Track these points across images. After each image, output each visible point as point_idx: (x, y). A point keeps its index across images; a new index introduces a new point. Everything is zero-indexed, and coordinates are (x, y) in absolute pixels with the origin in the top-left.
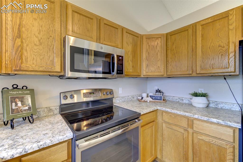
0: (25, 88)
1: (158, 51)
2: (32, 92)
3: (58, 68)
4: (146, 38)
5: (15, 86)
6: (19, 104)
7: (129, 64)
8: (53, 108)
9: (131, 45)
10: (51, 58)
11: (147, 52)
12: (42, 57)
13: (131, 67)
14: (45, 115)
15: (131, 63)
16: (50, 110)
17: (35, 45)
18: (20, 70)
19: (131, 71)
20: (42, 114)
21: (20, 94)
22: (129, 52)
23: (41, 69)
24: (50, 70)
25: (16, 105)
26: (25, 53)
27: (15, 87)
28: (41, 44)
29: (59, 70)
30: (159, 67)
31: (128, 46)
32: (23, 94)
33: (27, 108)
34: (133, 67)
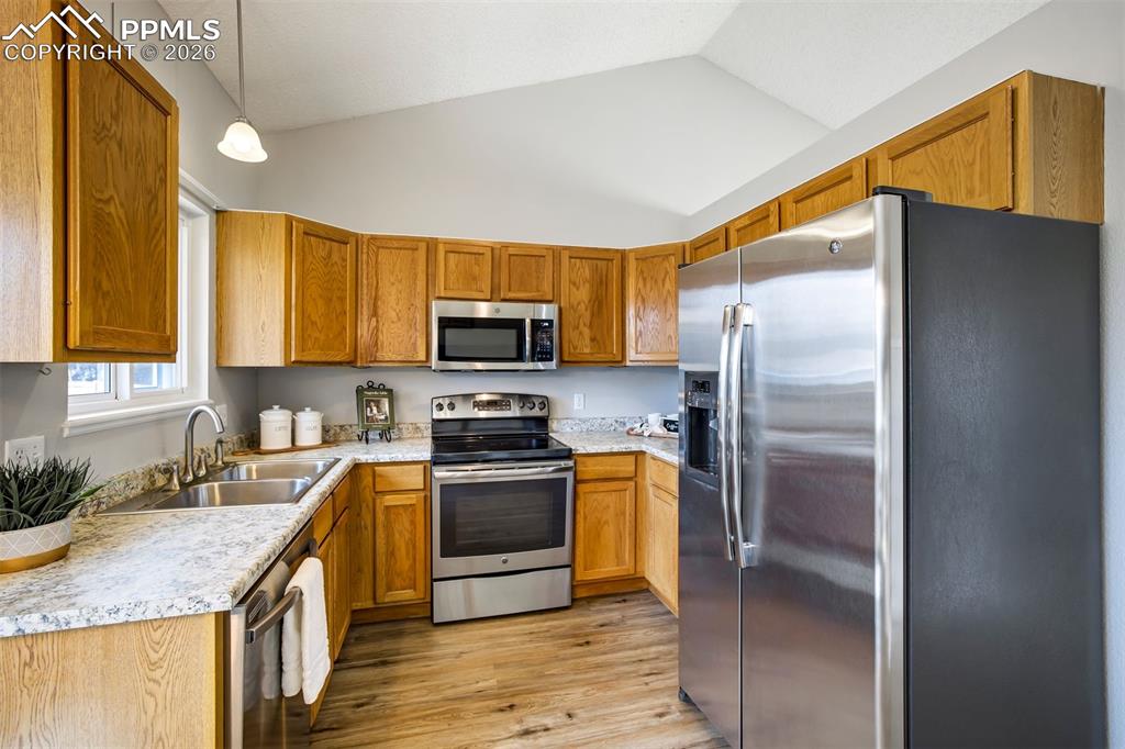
0: (382, 388)
1: (669, 291)
2: (390, 394)
3: (422, 357)
4: (637, 259)
5: (370, 384)
6: (375, 411)
7: (581, 333)
8: (422, 426)
9: (587, 285)
10: (413, 340)
11: (640, 298)
12: (400, 339)
13: (587, 341)
14: (409, 435)
15: (586, 331)
16: (417, 429)
17: (393, 322)
18: (376, 361)
19: (587, 350)
20: (405, 434)
21: (374, 396)
22: (579, 304)
23: (399, 358)
24: (410, 359)
25: (371, 410)
26: (381, 337)
27: (371, 387)
28: (399, 319)
29: (424, 359)
30: (670, 337)
31: (578, 289)
32: (379, 396)
33: (383, 417)
34: (593, 340)
